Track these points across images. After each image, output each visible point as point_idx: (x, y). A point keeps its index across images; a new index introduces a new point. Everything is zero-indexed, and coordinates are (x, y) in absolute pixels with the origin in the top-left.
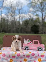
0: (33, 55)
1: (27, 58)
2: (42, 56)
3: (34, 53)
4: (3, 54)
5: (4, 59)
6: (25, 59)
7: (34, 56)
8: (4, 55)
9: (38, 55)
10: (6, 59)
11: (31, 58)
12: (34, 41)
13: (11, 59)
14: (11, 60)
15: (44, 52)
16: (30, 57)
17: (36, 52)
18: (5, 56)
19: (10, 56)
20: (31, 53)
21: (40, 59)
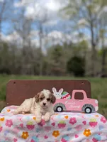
0: (73, 121)
1: (60, 130)
2: (93, 124)
3: (74, 119)
4: (8, 121)
5: (9, 131)
6: (54, 132)
7: (75, 125)
8: (10, 123)
9: (84, 123)
10: (14, 133)
11: (68, 130)
12: (74, 92)
13: (25, 131)
15: (97, 116)
16: (66, 128)
17: (78, 117)
18: (12, 124)
19: (22, 125)
20: (69, 119)
21: (89, 131)
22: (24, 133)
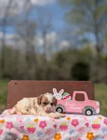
0: (75, 123)
1: (62, 133)
3: (76, 120)
6: (56, 134)
9: (87, 125)
11: (71, 133)
12: (75, 93)
14: (26, 138)
16: (68, 130)
18: (12, 126)
19: (22, 127)
22: (24, 136)
